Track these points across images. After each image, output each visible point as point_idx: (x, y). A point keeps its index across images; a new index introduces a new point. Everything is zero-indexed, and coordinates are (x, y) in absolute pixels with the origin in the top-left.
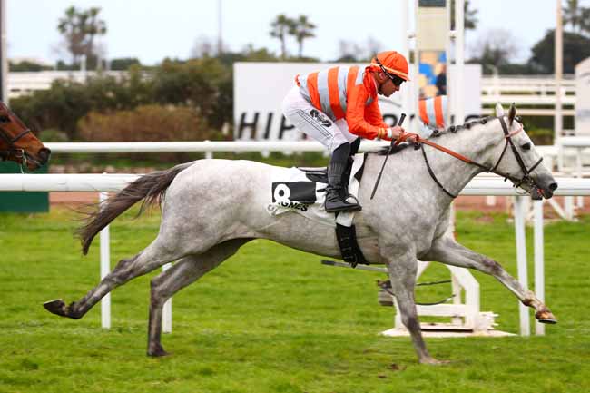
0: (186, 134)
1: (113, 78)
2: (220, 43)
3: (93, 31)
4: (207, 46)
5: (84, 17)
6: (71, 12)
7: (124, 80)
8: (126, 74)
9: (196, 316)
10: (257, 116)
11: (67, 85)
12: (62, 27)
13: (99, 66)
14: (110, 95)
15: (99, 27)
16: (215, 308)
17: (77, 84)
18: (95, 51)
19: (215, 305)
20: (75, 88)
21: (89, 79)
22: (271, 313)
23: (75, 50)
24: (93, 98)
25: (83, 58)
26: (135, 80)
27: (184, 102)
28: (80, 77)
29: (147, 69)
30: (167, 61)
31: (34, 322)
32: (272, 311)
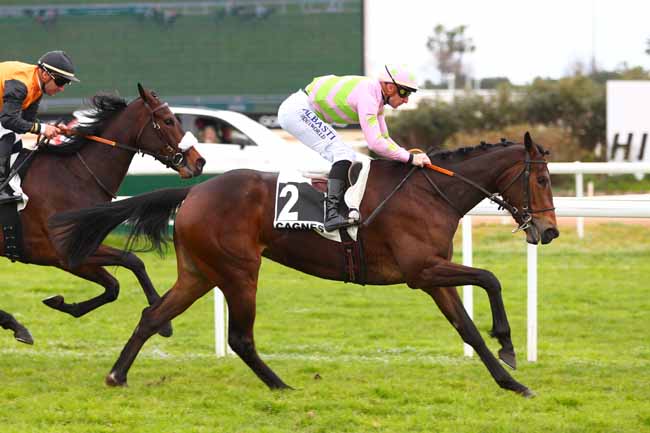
0: (557, 156)
1: (481, 98)
2: (593, 62)
3: (461, 49)
4: (580, 65)
5: (452, 35)
6: (439, 29)
7: (493, 99)
8: (495, 93)
9: (563, 344)
10: (630, 136)
11: (433, 105)
12: (429, 45)
13: (468, 84)
14: (479, 115)
15: (468, 45)
16: (583, 337)
17: (444, 104)
18: (464, 70)
19: (584, 333)
20: (442, 108)
21: (456, 99)
22: (641, 342)
23: (444, 68)
24: (460, 117)
25: (451, 78)
26: (504, 99)
27: (555, 122)
28: (448, 97)
29: (517, 88)
30: (538, 80)
31: (395, 350)
32: (643, 339)
